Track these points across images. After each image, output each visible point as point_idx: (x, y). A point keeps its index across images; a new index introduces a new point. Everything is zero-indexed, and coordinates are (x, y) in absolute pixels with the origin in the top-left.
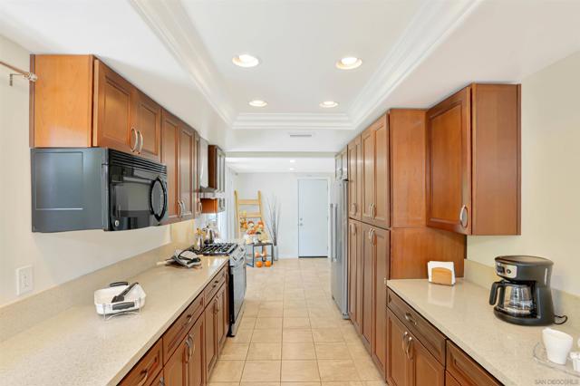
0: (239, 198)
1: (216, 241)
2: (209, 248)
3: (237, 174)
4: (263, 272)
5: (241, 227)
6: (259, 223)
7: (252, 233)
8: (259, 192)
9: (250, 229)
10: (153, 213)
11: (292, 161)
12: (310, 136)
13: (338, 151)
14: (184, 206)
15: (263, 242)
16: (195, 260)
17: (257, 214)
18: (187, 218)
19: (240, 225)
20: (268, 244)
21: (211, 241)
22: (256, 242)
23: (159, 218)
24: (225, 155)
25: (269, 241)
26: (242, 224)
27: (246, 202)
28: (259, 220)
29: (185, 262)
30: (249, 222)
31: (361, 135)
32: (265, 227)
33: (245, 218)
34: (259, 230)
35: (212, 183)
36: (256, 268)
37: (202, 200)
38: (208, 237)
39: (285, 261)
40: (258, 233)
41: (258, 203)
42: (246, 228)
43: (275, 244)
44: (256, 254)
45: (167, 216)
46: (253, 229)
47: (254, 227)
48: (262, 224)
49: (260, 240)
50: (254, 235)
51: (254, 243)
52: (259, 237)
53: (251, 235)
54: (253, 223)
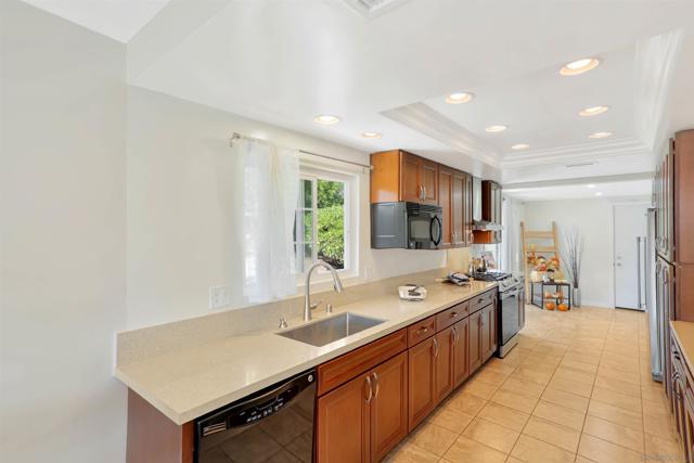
0: (527, 229)
1: (490, 270)
2: (480, 275)
3: (523, 203)
4: (555, 316)
5: (529, 262)
6: (553, 259)
7: (543, 269)
8: (554, 223)
9: (539, 265)
10: (432, 239)
11: (591, 186)
14: (457, 235)
15: (556, 281)
16: (464, 280)
17: (549, 248)
18: (459, 246)
19: (526, 260)
20: (564, 284)
21: (484, 270)
23: (436, 244)
24: (501, 188)
25: (564, 281)
26: (530, 259)
28: (553, 256)
29: (457, 281)
30: (539, 257)
32: (562, 264)
33: (533, 253)
34: (552, 267)
35: (486, 216)
36: (545, 310)
37: (474, 232)
38: (481, 266)
39: (590, 309)
40: (549, 270)
41: (551, 235)
42: (535, 264)
43: (576, 286)
44: (546, 294)
45: (443, 242)
46: (544, 265)
47: (544, 263)
48: (557, 261)
49: (552, 278)
50: (545, 272)
51: (543, 282)
52: (552, 275)
53: (540, 272)
54: (544, 259)
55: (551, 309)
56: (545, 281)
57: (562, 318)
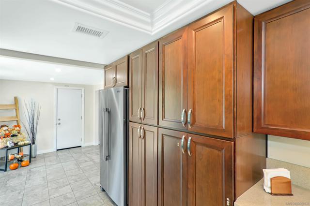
6: (15, 126)
7: (6, 136)
8: (16, 98)
12: (98, 34)
13: (107, 63)
15: (19, 144)
17: (12, 117)
20: (25, 145)
22: (10, 144)
25: (27, 142)
28: (15, 123)
30: (2, 126)
31: (158, 42)
32: (22, 129)
34: (15, 132)
36: (10, 172)
40: (13, 136)
41: (14, 107)
43: (34, 143)
44: (10, 157)
46: (7, 132)
47: (7, 130)
48: (19, 126)
49: (16, 142)
50: (8, 139)
51: (8, 147)
52: (15, 140)
53: (4, 139)
54: (7, 127)
55: (16, 168)
56: (10, 146)
57: (28, 176)
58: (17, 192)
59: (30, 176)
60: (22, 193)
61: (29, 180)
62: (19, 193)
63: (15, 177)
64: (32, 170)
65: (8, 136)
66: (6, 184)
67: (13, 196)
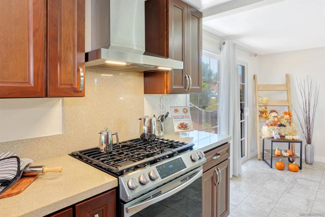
0: (259, 82)
3: (256, 55)
4: (282, 180)
5: (260, 116)
6: (285, 113)
7: (274, 124)
8: (287, 76)
9: (271, 119)
15: (287, 137)
17: (282, 101)
19: (258, 114)
20: (294, 141)
22: (276, 137)
25: (296, 137)
26: (262, 112)
27: (268, 88)
28: (285, 109)
30: (272, 111)
32: (294, 117)
33: (266, 106)
34: (284, 122)
36: (275, 171)
40: (281, 125)
41: (284, 88)
42: (267, 118)
43: (309, 142)
46: (276, 119)
47: (276, 117)
48: (290, 115)
49: (283, 134)
50: (276, 127)
51: (273, 138)
52: (283, 131)
53: (271, 127)
54: (277, 112)
55: (281, 169)
56: (275, 138)
57: (290, 186)
58: (268, 200)
59: (292, 187)
60: (272, 206)
61: (289, 193)
62: (270, 204)
63: (276, 180)
64: (299, 180)
65: (275, 125)
66: (264, 184)
67: (262, 202)
